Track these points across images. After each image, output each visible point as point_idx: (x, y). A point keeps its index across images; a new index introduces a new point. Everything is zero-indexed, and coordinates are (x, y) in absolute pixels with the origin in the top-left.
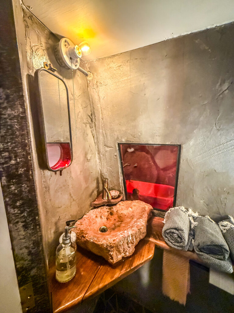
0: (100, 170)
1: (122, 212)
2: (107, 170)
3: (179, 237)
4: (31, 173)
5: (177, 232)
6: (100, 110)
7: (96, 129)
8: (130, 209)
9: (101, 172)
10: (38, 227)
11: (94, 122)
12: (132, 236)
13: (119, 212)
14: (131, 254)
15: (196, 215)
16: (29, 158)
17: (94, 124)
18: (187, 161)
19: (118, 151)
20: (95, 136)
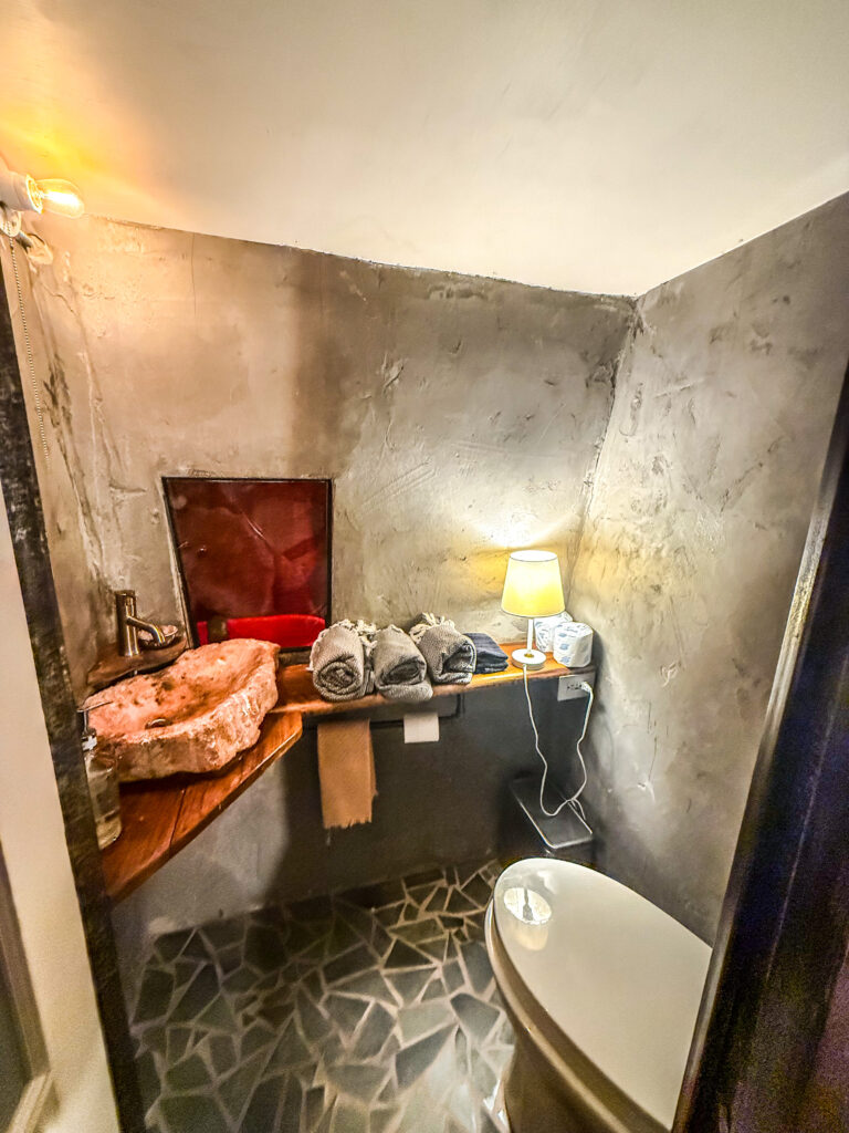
0: (97, 569)
1: (198, 675)
2: (126, 567)
3: (348, 673)
4: (42, 539)
5: (342, 665)
6: (89, 369)
7: (71, 431)
8: (220, 661)
9: (98, 575)
10: (65, 672)
11: (60, 406)
12: (250, 702)
13: (188, 676)
14: (254, 742)
15: (372, 629)
16: (37, 504)
17: (61, 413)
18: (346, 514)
19: (163, 501)
20: (70, 455)
